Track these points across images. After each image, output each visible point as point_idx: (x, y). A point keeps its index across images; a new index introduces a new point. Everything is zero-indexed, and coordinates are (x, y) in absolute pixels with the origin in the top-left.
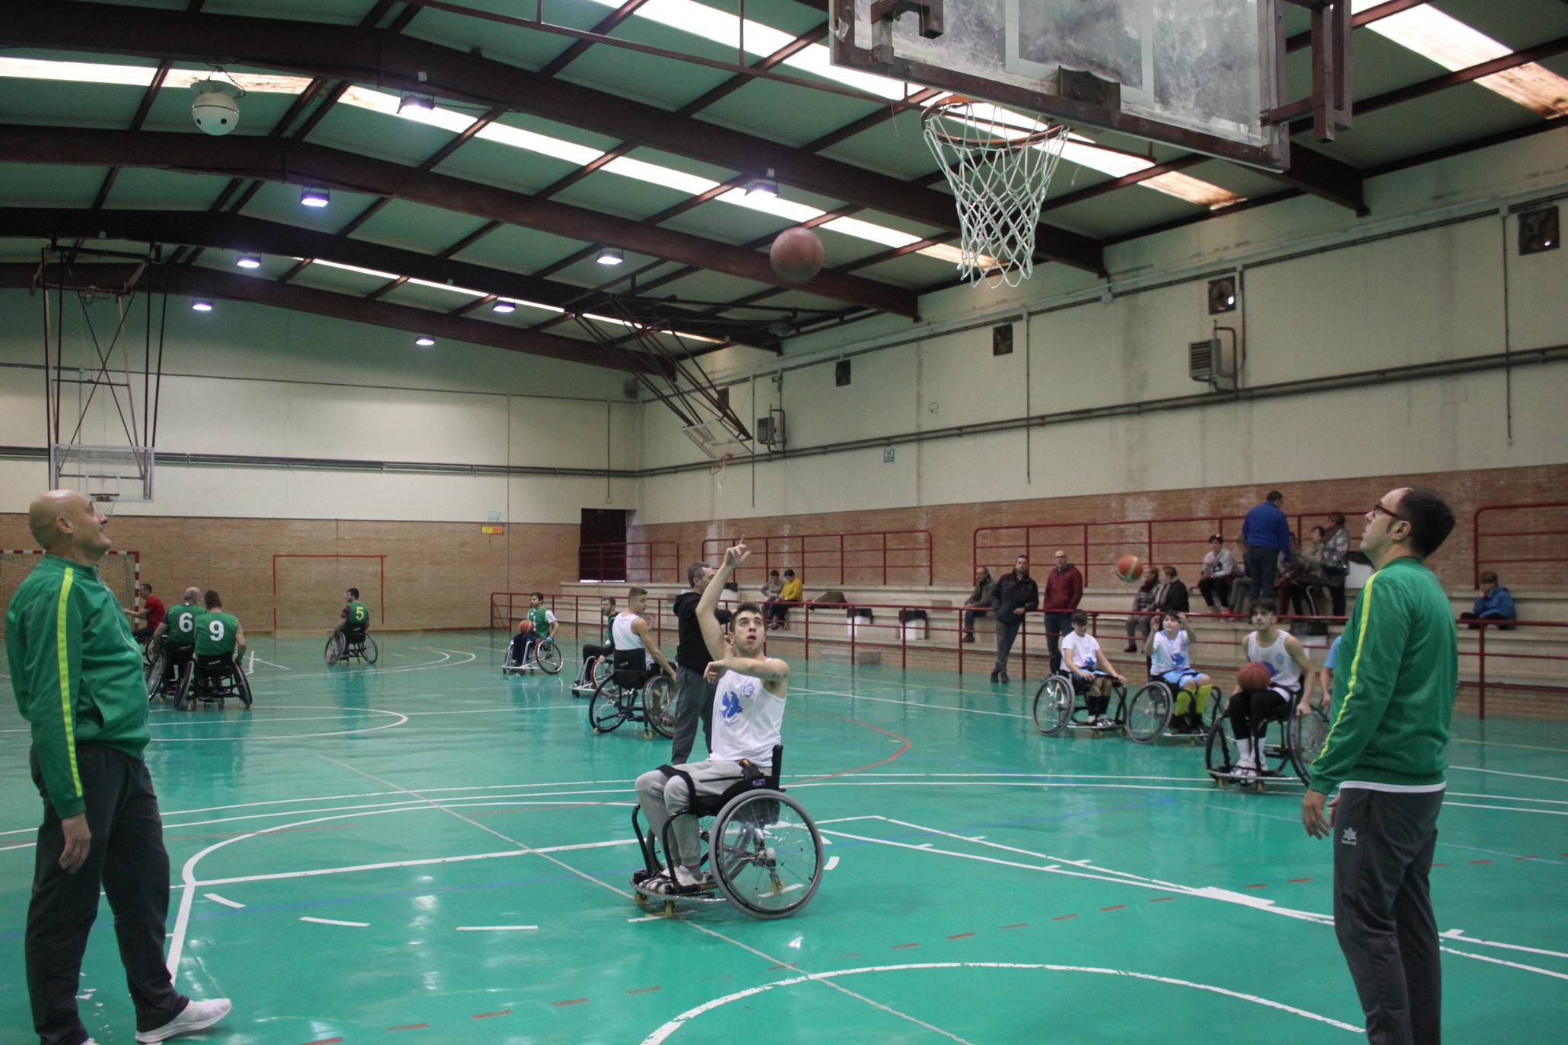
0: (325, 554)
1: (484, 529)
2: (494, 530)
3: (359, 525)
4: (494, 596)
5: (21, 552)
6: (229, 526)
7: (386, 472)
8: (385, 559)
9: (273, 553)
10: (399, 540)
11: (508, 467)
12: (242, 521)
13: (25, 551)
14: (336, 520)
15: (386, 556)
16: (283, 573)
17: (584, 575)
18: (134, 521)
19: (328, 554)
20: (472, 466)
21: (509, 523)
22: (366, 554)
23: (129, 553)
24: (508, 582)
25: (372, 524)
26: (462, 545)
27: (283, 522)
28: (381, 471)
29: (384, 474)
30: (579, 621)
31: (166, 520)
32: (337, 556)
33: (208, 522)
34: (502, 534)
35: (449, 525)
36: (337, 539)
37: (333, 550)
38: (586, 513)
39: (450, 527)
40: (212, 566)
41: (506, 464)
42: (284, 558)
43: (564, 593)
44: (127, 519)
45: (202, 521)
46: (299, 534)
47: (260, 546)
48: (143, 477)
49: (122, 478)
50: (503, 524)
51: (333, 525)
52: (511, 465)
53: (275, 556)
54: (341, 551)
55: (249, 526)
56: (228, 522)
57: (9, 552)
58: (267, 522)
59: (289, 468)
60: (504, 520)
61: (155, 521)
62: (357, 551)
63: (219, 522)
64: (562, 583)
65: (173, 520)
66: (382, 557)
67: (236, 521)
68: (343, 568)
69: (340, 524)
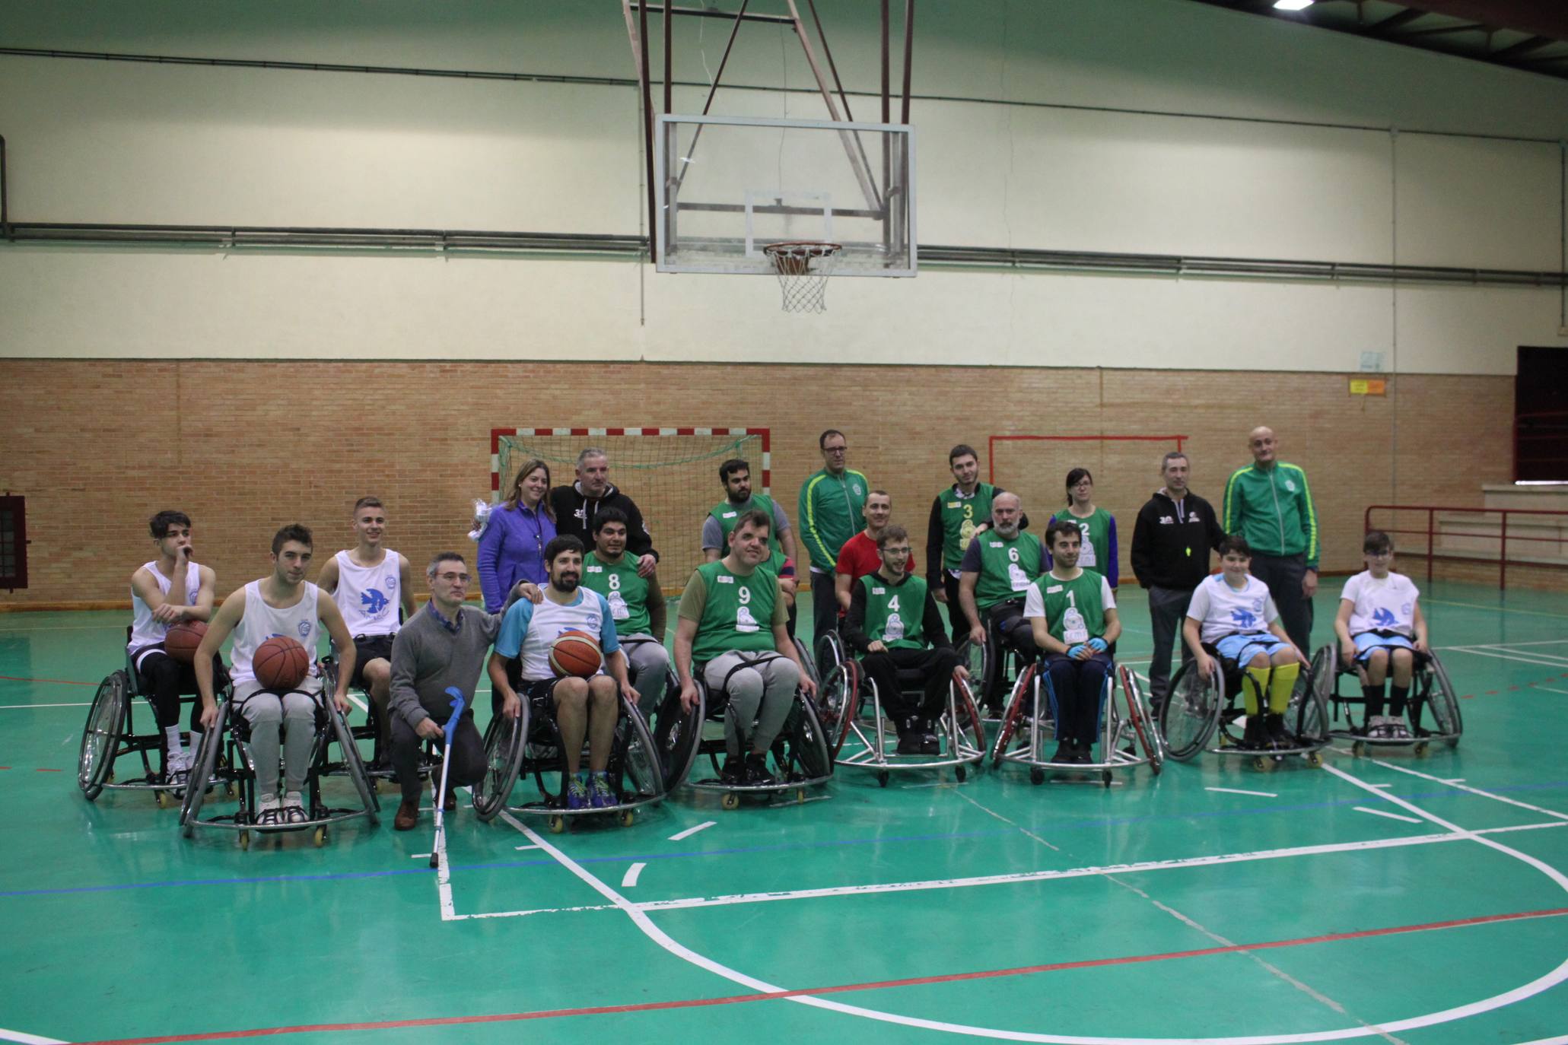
0: (1079, 434)
1: (1355, 387)
2: (1371, 387)
3: (1139, 377)
4: (1374, 513)
5: (549, 432)
6: (908, 381)
7: (1186, 276)
8: (1185, 444)
9: (989, 433)
10: (1208, 407)
11: (1394, 267)
12: (933, 370)
13: (556, 431)
14: (1100, 368)
15: (1185, 438)
16: (1006, 471)
17: (1523, 471)
18: (742, 373)
19: (1087, 434)
20: (1333, 265)
21: (1398, 375)
22: (1152, 434)
23: (750, 432)
24: (1394, 486)
25: (1161, 376)
26: (1316, 415)
27: (1006, 371)
28: (1176, 276)
29: (1181, 281)
30: (1507, 558)
31: (800, 371)
32: (1102, 438)
33: (872, 374)
34: (1384, 395)
35: (1295, 376)
36: (1102, 405)
37: (1095, 427)
38: (1526, 354)
39: (1295, 382)
40: (881, 458)
41: (1389, 262)
42: (1009, 442)
43: (1488, 505)
44: (729, 369)
45: (863, 372)
46: (1035, 397)
47: (967, 419)
48: (882, 214)
49: (838, 213)
50: (1385, 376)
51: (1094, 377)
52: (1399, 263)
53: (992, 438)
54: (1110, 427)
55: (947, 381)
56: (909, 373)
57: (526, 432)
58: (977, 373)
59: (1014, 269)
60: (1387, 368)
61: (779, 373)
62: (1135, 429)
63: (891, 373)
64: (1485, 487)
65: (811, 371)
66: (1180, 438)
67: (922, 371)
68: (1113, 460)
69: (1107, 375)
